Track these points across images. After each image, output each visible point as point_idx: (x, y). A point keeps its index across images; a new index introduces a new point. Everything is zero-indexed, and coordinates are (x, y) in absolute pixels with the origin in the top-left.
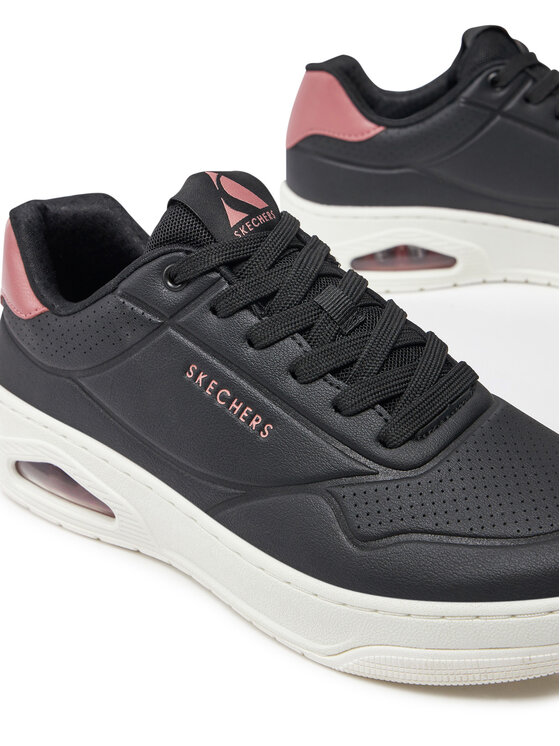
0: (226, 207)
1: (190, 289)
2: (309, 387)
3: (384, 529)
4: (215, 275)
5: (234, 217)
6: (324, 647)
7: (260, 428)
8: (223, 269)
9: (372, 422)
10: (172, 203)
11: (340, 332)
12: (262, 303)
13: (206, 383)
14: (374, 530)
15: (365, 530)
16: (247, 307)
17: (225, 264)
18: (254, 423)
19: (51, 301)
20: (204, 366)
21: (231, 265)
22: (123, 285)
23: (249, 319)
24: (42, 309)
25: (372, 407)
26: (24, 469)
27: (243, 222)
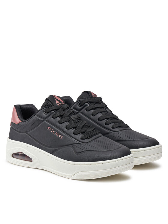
0: (56, 101)
1: (49, 114)
2: (69, 130)
3: (81, 151)
4: (53, 111)
5: (57, 102)
6: (70, 175)
7: (60, 137)
8: (55, 110)
9: (80, 136)
10: (46, 99)
11: (74, 122)
12: (62, 116)
13: (51, 130)
14: (80, 151)
15: (78, 151)
16: (59, 117)
17: (55, 109)
18: (59, 136)
19: (22, 120)
20: (51, 127)
21: (57, 110)
22: (37, 114)
23: (59, 119)
24: (20, 121)
25: (80, 133)
26: (14, 156)
27: (59, 103)
